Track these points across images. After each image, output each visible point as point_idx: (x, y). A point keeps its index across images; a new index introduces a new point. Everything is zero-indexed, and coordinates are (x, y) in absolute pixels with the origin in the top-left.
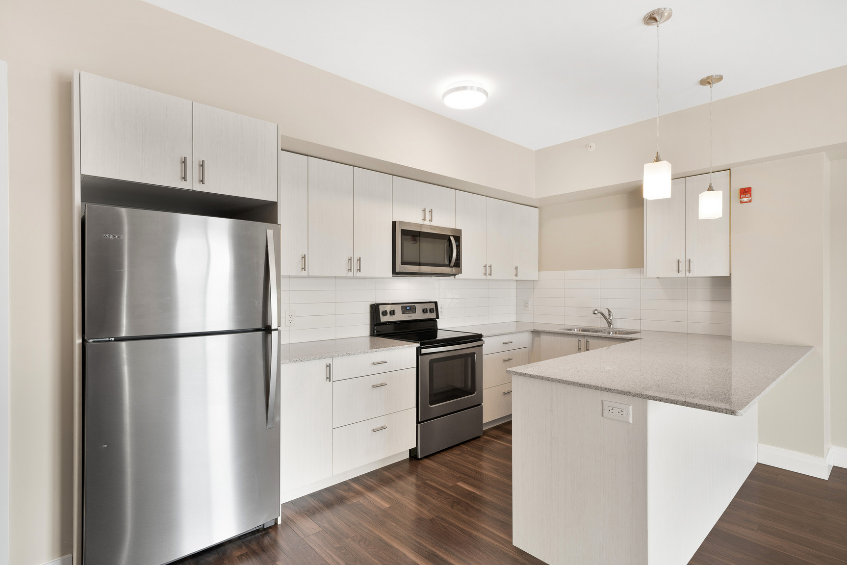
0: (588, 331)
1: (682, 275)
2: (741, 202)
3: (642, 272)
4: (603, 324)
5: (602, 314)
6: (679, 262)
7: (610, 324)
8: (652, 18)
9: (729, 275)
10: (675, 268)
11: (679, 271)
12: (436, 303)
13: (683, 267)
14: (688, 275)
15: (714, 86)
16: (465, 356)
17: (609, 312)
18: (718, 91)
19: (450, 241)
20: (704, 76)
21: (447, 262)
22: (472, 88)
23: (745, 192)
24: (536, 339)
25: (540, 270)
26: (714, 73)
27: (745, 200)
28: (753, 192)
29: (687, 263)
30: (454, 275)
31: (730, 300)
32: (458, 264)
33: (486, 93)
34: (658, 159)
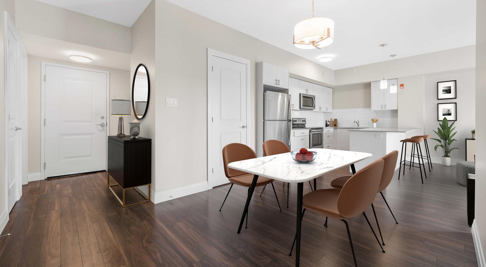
0: (353, 128)
1: (383, 109)
2: (401, 88)
3: (370, 109)
4: (356, 126)
5: (356, 122)
6: (382, 106)
7: (358, 126)
8: (383, 45)
9: (397, 109)
10: (381, 107)
11: (382, 108)
12: (305, 119)
13: (383, 107)
14: (385, 109)
15: (394, 57)
16: (319, 134)
17: (358, 122)
18: (395, 58)
19: (312, 99)
20: (392, 54)
21: (312, 106)
22: (329, 57)
23: (402, 85)
24: (336, 131)
25: (333, 109)
26: (395, 54)
27: (402, 88)
28: (404, 85)
29: (385, 106)
30: (312, 110)
31: (397, 117)
32: (314, 107)
33: (332, 58)
34: (384, 79)
